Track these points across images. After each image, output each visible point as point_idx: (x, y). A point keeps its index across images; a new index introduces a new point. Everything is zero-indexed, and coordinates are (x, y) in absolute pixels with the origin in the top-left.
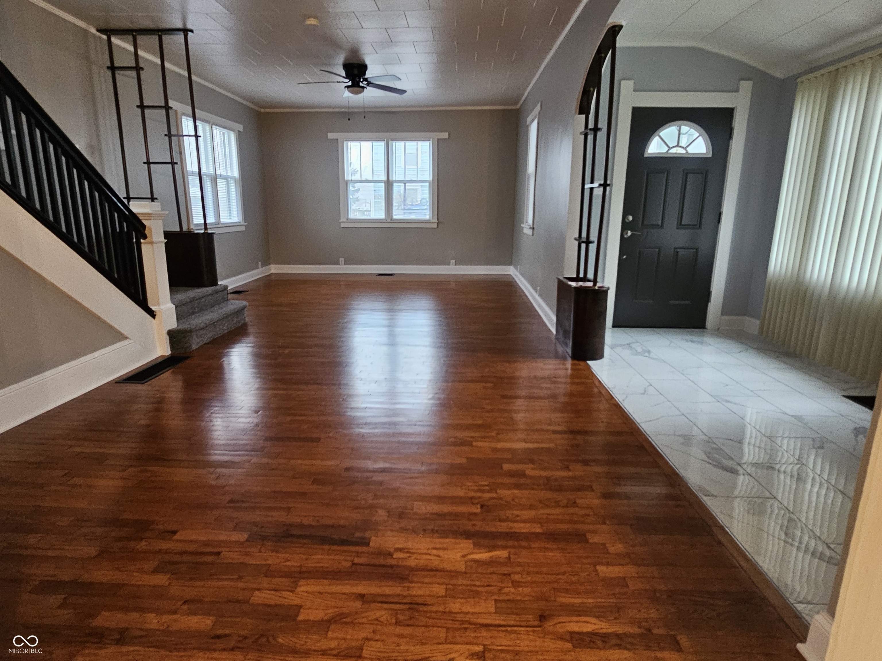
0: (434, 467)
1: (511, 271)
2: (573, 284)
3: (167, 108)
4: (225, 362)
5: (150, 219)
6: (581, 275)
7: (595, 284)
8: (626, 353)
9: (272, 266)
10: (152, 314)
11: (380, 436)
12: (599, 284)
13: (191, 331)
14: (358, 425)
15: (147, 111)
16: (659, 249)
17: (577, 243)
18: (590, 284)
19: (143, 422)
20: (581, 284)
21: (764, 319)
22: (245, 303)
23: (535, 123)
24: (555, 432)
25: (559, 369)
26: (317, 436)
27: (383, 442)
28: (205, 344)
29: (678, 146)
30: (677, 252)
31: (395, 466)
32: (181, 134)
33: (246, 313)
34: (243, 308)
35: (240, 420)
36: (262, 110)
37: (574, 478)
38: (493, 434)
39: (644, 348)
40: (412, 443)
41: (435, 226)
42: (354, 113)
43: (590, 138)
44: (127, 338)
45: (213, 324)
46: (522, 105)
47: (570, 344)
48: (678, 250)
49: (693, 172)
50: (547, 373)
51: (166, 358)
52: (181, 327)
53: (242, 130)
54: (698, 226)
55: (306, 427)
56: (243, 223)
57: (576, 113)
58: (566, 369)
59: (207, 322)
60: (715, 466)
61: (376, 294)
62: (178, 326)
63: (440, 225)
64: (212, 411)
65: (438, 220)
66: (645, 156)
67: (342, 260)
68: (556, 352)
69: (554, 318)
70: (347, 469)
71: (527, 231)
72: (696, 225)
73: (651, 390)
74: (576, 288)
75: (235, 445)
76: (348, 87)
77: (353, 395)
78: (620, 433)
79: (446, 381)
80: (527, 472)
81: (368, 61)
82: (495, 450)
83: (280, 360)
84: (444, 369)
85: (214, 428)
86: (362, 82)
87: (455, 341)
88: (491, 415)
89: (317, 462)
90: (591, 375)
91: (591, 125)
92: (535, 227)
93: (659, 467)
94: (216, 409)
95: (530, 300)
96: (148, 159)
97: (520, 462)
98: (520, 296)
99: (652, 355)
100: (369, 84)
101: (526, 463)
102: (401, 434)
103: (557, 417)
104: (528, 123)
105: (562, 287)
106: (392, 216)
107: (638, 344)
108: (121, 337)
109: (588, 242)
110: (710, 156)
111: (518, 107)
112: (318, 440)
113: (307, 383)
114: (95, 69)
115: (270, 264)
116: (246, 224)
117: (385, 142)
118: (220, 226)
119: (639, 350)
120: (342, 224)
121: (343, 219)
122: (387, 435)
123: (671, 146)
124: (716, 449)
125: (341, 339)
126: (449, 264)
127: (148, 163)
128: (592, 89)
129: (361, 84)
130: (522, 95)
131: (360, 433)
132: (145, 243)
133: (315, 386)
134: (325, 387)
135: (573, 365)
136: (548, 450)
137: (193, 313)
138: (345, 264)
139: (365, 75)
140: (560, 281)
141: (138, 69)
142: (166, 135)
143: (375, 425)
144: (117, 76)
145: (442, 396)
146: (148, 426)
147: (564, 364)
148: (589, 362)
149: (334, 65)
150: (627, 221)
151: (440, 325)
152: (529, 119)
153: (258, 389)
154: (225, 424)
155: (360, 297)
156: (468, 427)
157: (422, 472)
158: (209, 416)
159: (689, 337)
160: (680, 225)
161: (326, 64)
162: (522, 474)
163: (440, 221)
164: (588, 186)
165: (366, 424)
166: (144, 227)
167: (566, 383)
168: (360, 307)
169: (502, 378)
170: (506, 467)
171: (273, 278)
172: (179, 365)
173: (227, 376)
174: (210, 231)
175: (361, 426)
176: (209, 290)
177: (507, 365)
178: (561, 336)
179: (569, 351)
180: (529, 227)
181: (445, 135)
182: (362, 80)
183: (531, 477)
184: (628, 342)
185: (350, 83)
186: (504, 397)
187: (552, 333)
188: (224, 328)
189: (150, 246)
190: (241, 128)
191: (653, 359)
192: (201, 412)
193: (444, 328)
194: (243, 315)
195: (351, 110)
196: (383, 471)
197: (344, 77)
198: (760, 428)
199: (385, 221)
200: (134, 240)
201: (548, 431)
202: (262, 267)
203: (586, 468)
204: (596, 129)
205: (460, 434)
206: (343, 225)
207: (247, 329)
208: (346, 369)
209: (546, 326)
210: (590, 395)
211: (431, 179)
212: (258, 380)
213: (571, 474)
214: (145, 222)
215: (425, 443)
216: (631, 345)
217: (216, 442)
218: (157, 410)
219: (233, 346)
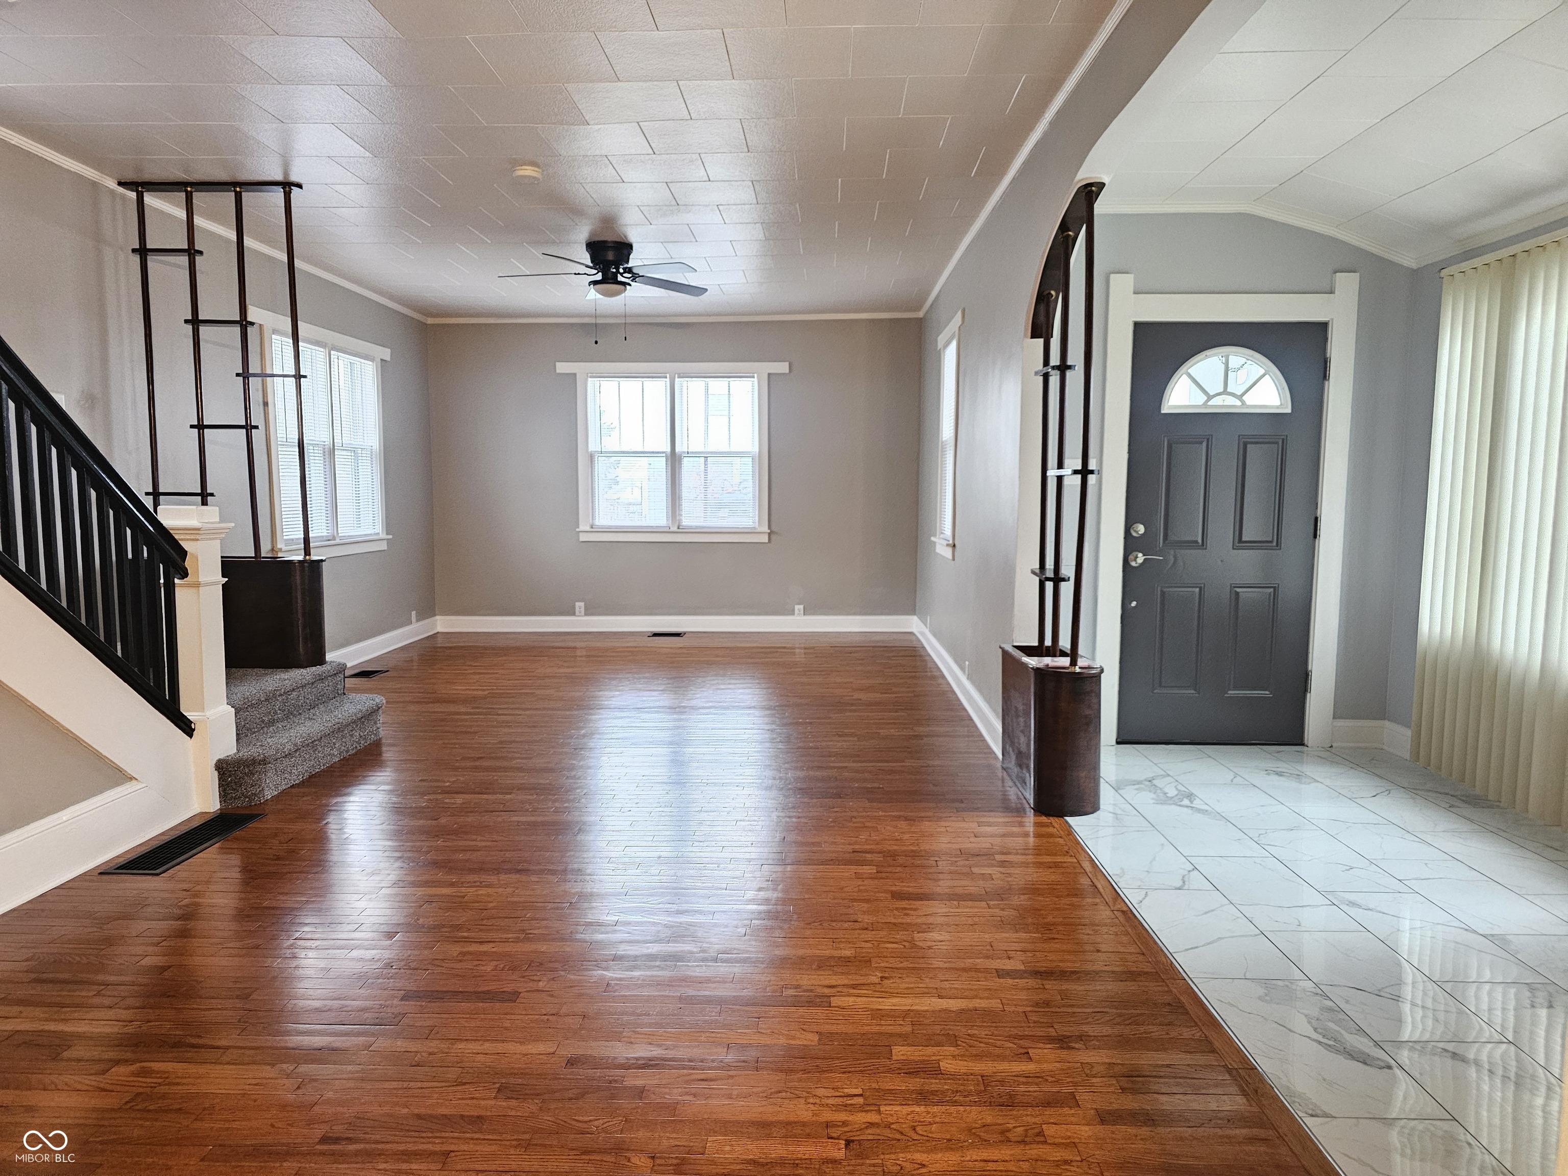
0: (753, 1054)
1: (913, 625)
2: (1033, 662)
3: (244, 323)
4: (332, 826)
5: (198, 540)
6: (1048, 642)
7: (1074, 663)
8: (1143, 799)
9: (438, 617)
10: (187, 727)
11: (641, 986)
12: (1081, 662)
13: (264, 762)
14: (598, 963)
15: (203, 329)
16: (1200, 588)
17: (1036, 580)
18: (1065, 661)
19: (147, 961)
20: (1048, 661)
21: (1419, 726)
22: (379, 699)
23: (954, 345)
24: (1001, 974)
25: (1012, 835)
26: (509, 988)
27: (649, 999)
28: (292, 786)
29: (1225, 392)
30: (1237, 593)
31: (671, 1054)
32: (268, 372)
33: (381, 718)
34: (373, 712)
35: (355, 953)
36: (430, 321)
37: (1038, 1077)
38: (875, 979)
39: (1180, 787)
40: (709, 1001)
41: (765, 539)
42: (606, 326)
43: (1054, 380)
44: (132, 778)
45: (312, 744)
46: (927, 312)
47: (1031, 781)
48: (1238, 590)
49: (1258, 441)
50: (984, 844)
51: (208, 818)
52: (246, 753)
53: (388, 358)
54: (1275, 544)
55: (489, 968)
56: (384, 536)
57: (1025, 336)
58: (1026, 835)
59: (298, 741)
60: (1328, 1047)
61: (647, 675)
62: (238, 751)
63: (774, 537)
64: (297, 935)
65: (769, 527)
66: (1163, 412)
67: (580, 606)
68: (1005, 799)
69: (999, 727)
70: (572, 1062)
71: (944, 551)
72: (1271, 542)
73: (1196, 880)
74: (1037, 670)
75: (341, 1009)
76: (595, 283)
77: (592, 895)
78: (1132, 976)
79: (783, 863)
80: (944, 1065)
81: (633, 236)
82: (878, 1015)
83: (443, 821)
84: (778, 836)
85: (301, 972)
86: (621, 274)
87: (800, 774)
88: (869, 935)
89: (511, 1047)
90: (1074, 846)
91: (1055, 360)
92: (956, 543)
93: (1213, 1051)
94: (306, 929)
95: (951, 687)
96: (200, 418)
97: (930, 1041)
98: (933, 678)
99: (1197, 803)
100: (635, 277)
101: (939, 1044)
102: (686, 980)
103: (1008, 939)
104: (940, 345)
105: (1009, 664)
106: (680, 520)
107: (1169, 779)
108: (120, 776)
109: (1058, 580)
110: (1289, 410)
111: (921, 314)
112: (514, 996)
113: (497, 871)
114: (108, 253)
115: (435, 615)
116: (390, 537)
117: (668, 380)
118: (338, 541)
119: (1172, 792)
120: (581, 534)
121: (583, 527)
122: (659, 983)
123: (1211, 394)
124: (1331, 1010)
125: (573, 773)
126: (792, 613)
127: (200, 427)
128: (1053, 293)
129: (620, 278)
130: (928, 294)
131: (602, 978)
132: (181, 586)
133: (514, 877)
134: (534, 878)
135: (1037, 825)
136: (987, 1014)
137: (272, 722)
138: (586, 614)
139: (627, 262)
140: (1005, 653)
141: (192, 252)
142: (238, 375)
143: (634, 961)
144: (150, 264)
145: (774, 895)
146: (163, 969)
147: (1021, 824)
148: (1070, 820)
149: (569, 243)
150: (1134, 534)
151: (772, 740)
152: (941, 339)
153: (395, 884)
154: (322, 964)
155: (614, 682)
156: (823, 964)
157: (727, 1067)
158: (291, 947)
159: (1271, 765)
160: (1240, 542)
161: (553, 242)
162: (932, 1070)
163: (774, 528)
164: (1052, 473)
165: (616, 958)
166: (183, 553)
167: (1026, 865)
168: (614, 702)
169: (893, 855)
170: (900, 1052)
171: (440, 642)
172: (237, 833)
173: (335, 856)
174: (314, 558)
175: (604, 964)
176: (308, 673)
177: (903, 824)
178: (1012, 764)
179: (1030, 796)
180: (945, 543)
181: (783, 367)
182: (621, 271)
183: (953, 1076)
184: (1150, 775)
185: (599, 277)
186: (897, 896)
187: (996, 758)
188: (332, 754)
189: (193, 590)
190: (386, 354)
191: (1199, 811)
192: (274, 938)
193: (780, 746)
194: (375, 723)
195: (599, 321)
196: (648, 1064)
197: (587, 266)
198: (1420, 960)
199: (667, 530)
200: (162, 581)
201: (986, 971)
202: (418, 620)
203: (1064, 1054)
204: (1063, 368)
205: (808, 980)
206: (583, 537)
207: (380, 754)
208: (579, 838)
209: (984, 740)
210: (1075, 892)
211: (756, 449)
212: (398, 864)
213: (1030, 1067)
214: (185, 545)
215: (736, 1000)
216: (1155, 782)
217: (301, 1003)
218: (183, 934)
219: (349, 790)
